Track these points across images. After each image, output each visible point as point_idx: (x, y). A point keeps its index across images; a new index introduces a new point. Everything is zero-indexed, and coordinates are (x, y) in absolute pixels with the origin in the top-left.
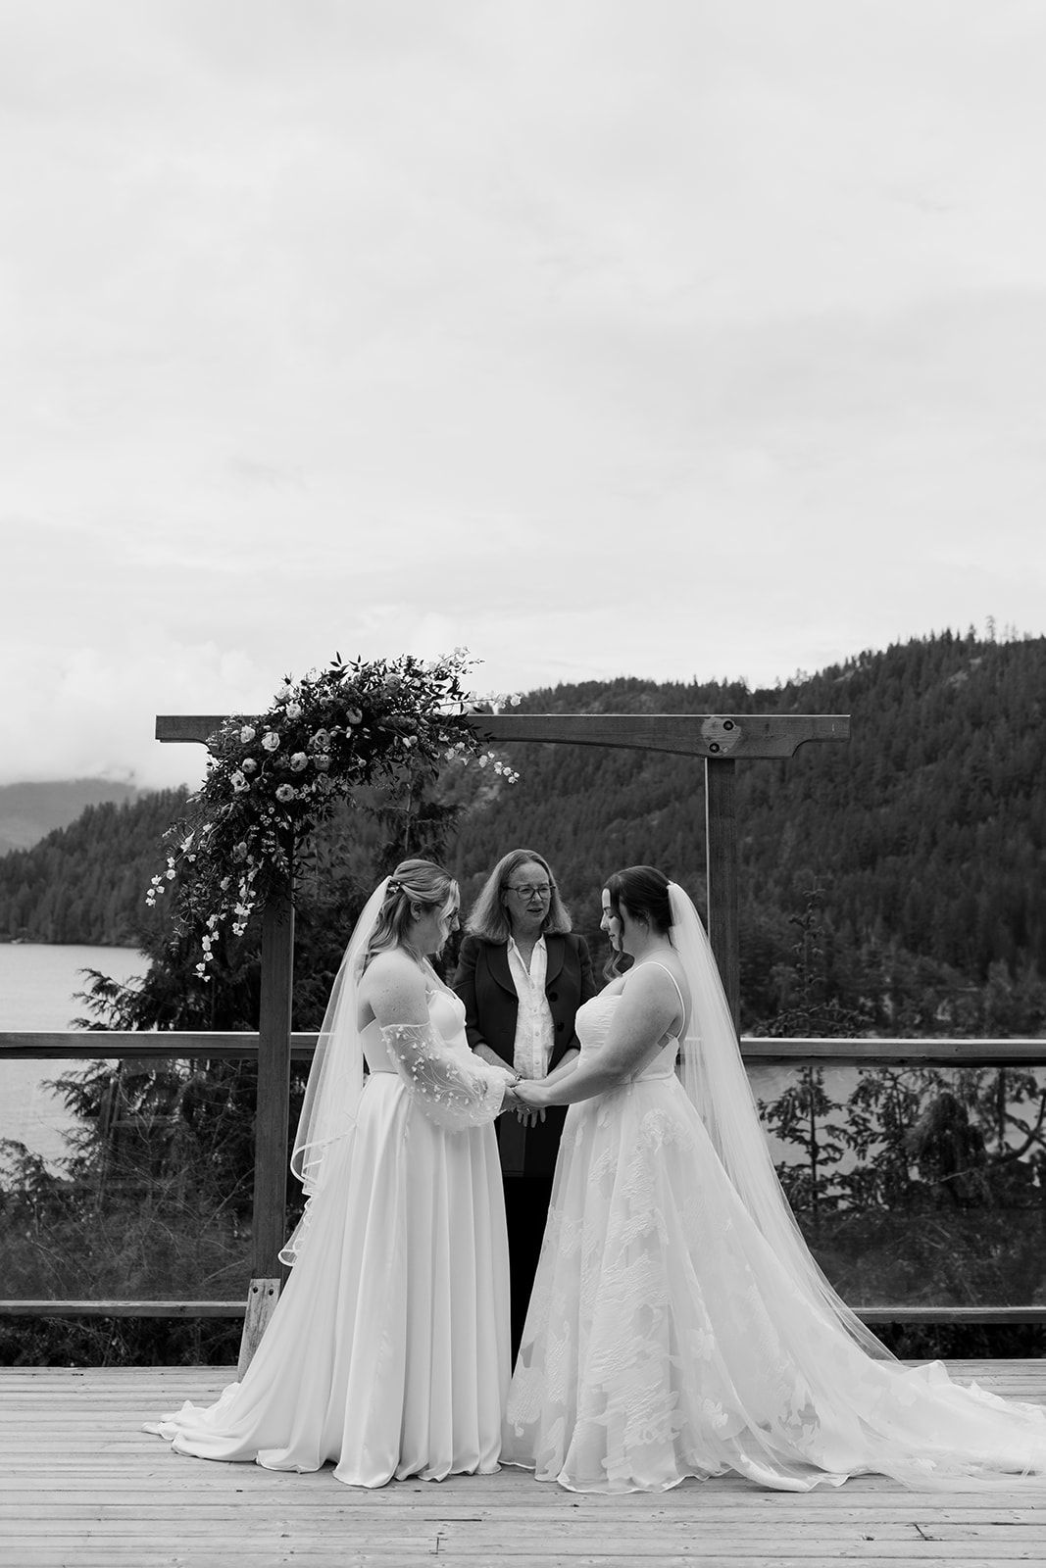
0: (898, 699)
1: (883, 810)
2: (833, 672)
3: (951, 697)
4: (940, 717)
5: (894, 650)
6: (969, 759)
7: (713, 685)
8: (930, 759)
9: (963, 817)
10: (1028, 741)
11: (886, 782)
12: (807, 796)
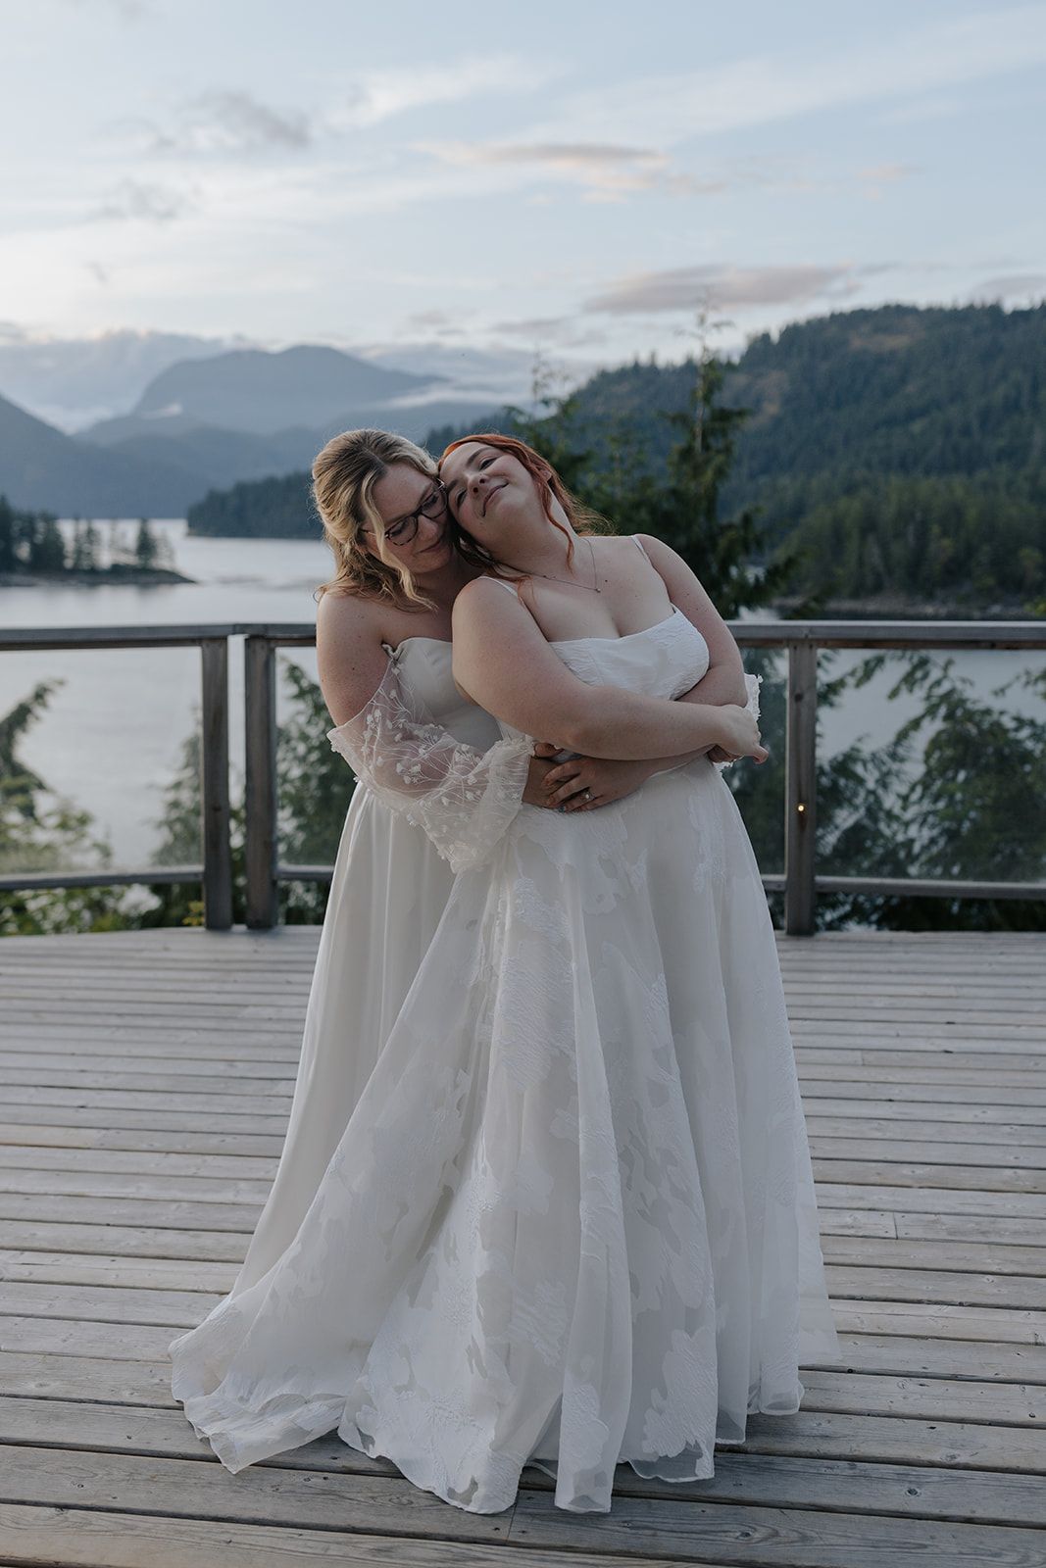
7: (971, 308)
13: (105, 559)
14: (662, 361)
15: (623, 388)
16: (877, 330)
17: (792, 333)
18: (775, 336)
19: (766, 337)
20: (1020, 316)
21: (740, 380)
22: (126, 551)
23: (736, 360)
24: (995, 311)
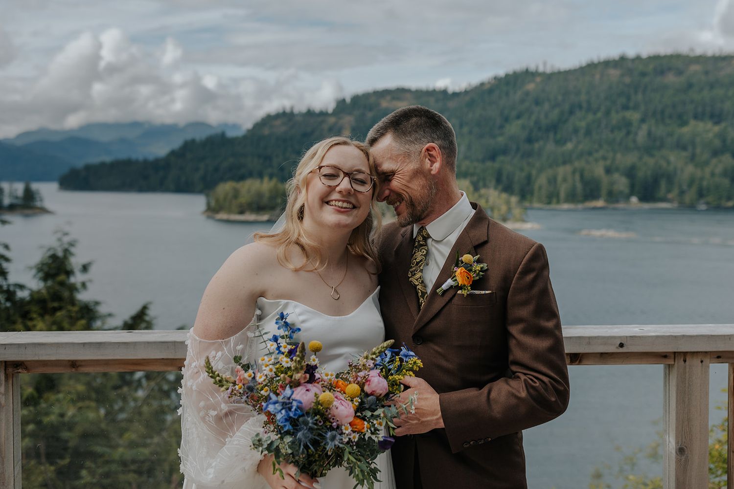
0: (507, 94)
1: (500, 139)
2: (482, 84)
3: (527, 94)
4: (522, 101)
5: (507, 76)
6: (534, 118)
7: (434, 91)
8: (518, 117)
9: (530, 140)
10: (556, 112)
11: (501, 127)
12: (470, 132)
13: (7, 201)
14: (296, 111)
15: (278, 122)
16: (394, 99)
17: (356, 99)
18: (348, 100)
19: (344, 100)
20: (455, 95)
21: (332, 120)
22: (17, 198)
23: (330, 111)
24: (444, 92)
